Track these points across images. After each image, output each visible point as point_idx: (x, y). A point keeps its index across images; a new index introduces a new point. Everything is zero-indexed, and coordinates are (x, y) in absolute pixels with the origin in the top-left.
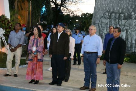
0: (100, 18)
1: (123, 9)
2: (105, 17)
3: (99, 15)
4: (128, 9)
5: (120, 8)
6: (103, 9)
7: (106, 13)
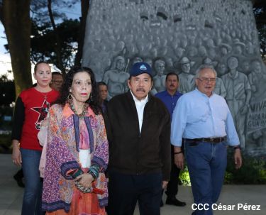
0: (103, 71)
1: (161, 49)
2: (116, 68)
3: (99, 63)
4: (172, 48)
5: (154, 46)
6: (111, 49)
7: (120, 57)
